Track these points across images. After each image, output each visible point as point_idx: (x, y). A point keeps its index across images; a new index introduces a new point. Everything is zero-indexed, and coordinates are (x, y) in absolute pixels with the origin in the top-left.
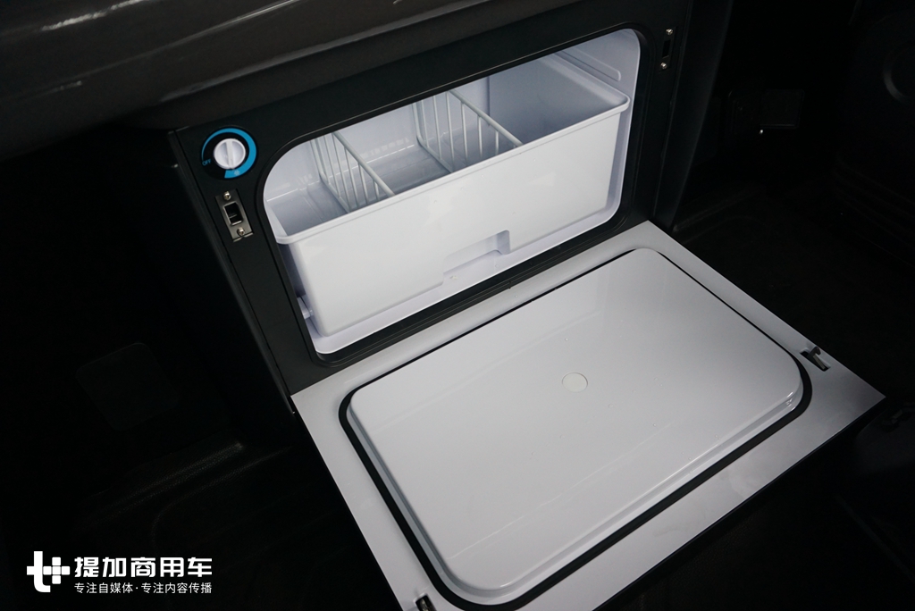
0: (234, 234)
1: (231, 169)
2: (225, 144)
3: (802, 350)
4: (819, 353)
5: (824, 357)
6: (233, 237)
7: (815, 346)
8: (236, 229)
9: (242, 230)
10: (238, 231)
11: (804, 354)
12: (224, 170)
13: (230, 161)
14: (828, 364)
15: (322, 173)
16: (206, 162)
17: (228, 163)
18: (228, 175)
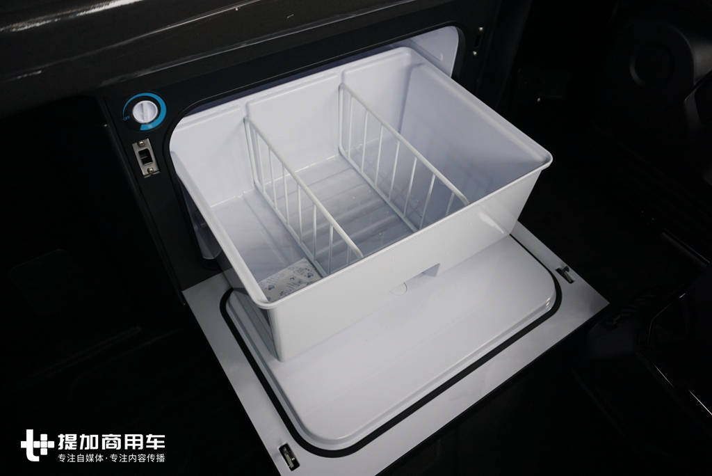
0: (144, 172)
1: (145, 124)
2: (142, 104)
3: (557, 268)
4: (568, 271)
5: (572, 274)
6: (144, 174)
7: (566, 265)
8: (147, 167)
9: (151, 170)
10: (148, 170)
11: (558, 270)
12: (140, 124)
13: (145, 118)
14: (573, 278)
15: (257, 182)
16: (126, 118)
17: (143, 119)
18: (143, 128)
